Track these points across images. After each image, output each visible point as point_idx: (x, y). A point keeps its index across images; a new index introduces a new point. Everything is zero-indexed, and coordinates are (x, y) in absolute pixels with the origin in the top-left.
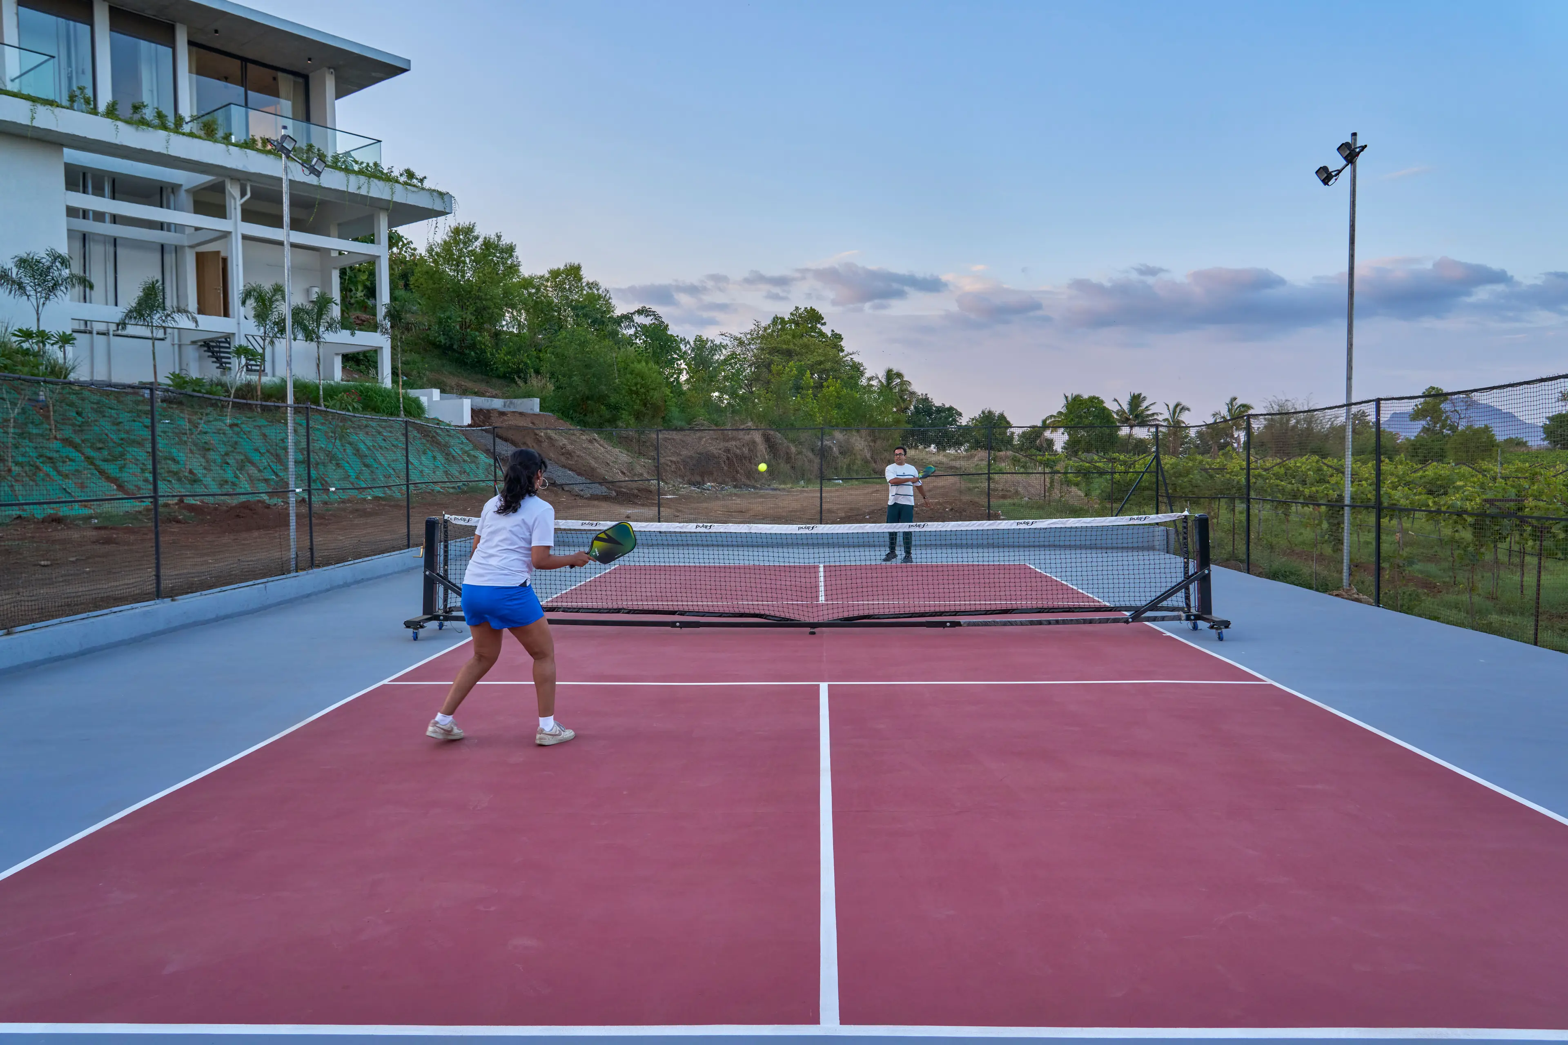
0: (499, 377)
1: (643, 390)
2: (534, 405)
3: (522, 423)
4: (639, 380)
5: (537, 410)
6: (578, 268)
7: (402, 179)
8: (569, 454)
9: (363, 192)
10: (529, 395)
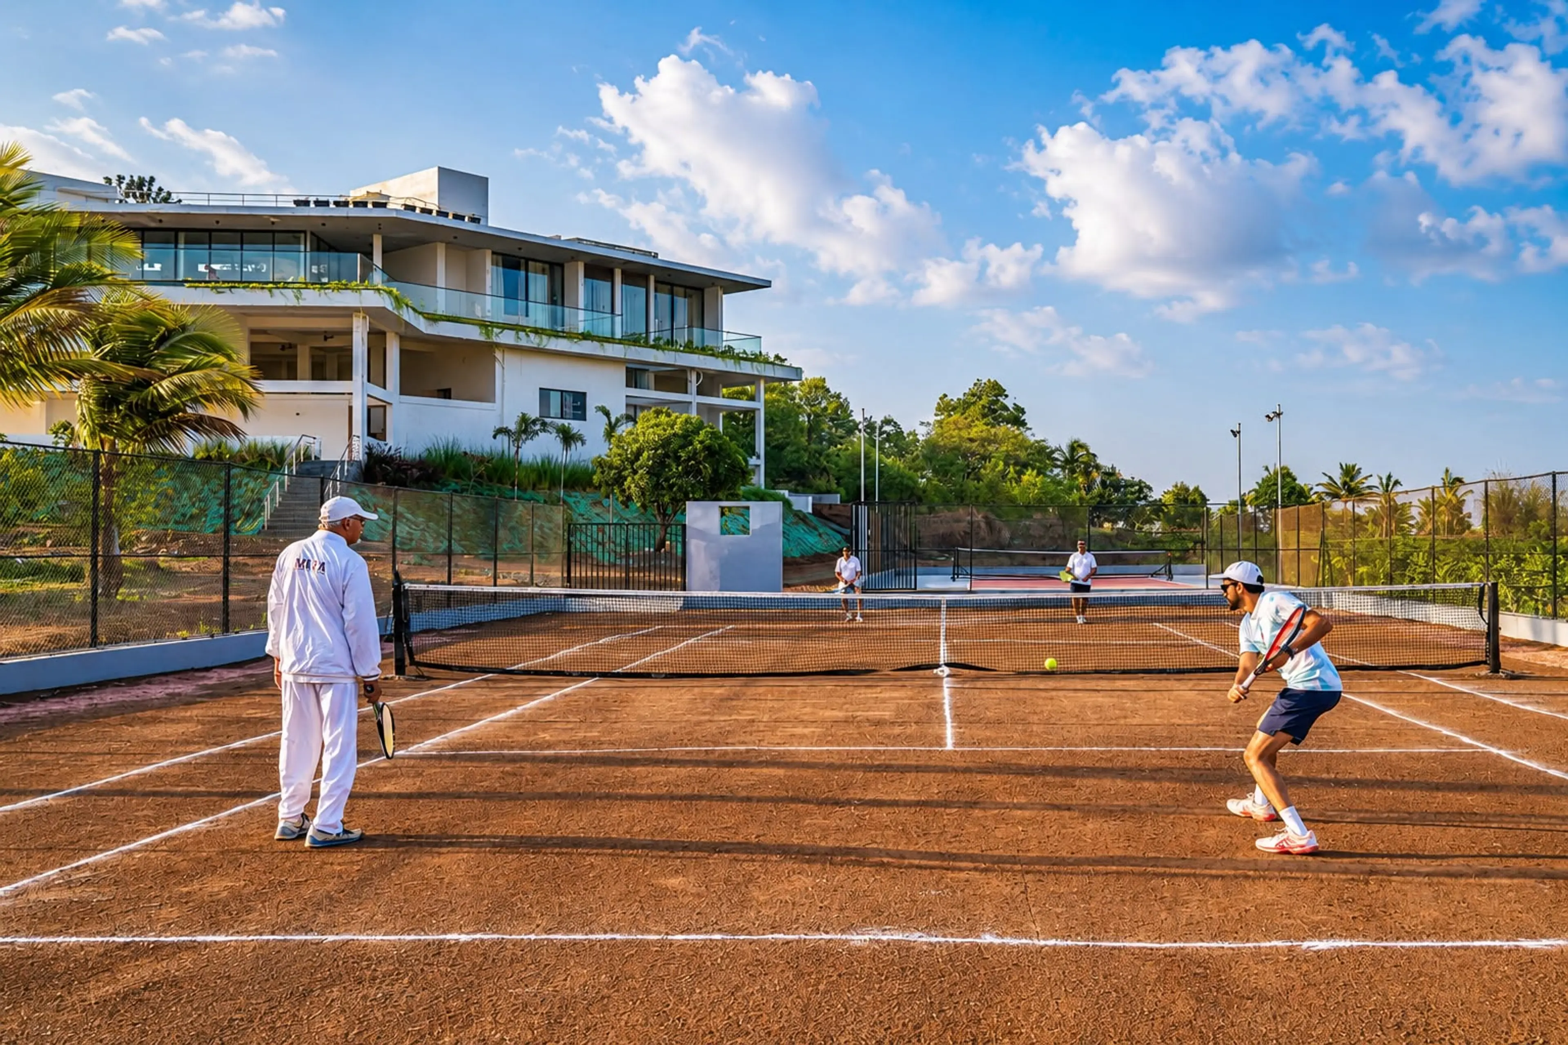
2: (837, 499)
5: (839, 501)
10: (830, 492)
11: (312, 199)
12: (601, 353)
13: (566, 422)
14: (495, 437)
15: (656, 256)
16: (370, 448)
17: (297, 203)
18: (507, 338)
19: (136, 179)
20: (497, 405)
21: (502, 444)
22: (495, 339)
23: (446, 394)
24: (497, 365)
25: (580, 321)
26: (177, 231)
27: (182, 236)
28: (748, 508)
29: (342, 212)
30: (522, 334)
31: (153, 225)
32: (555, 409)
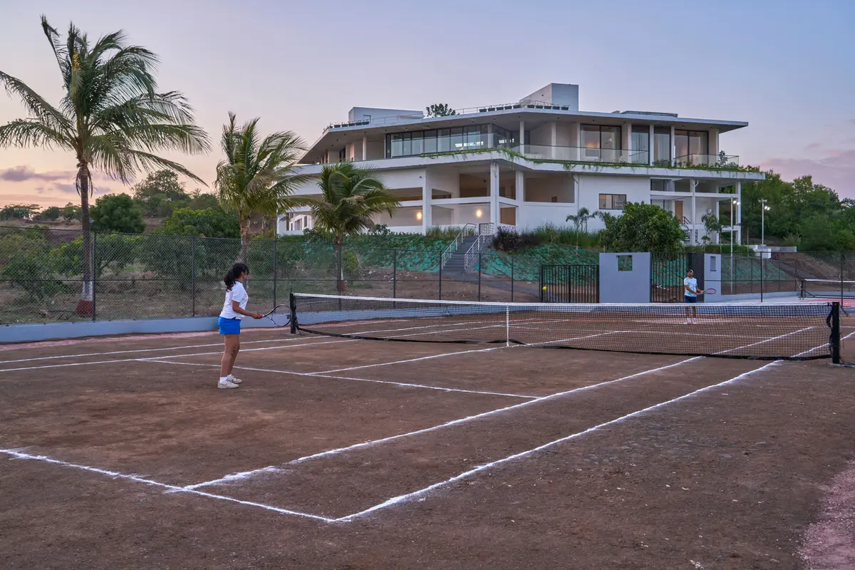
0: (772, 235)
1: (845, 242)
2: (795, 249)
3: (791, 257)
4: (843, 237)
5: (796, 251)
6: (810, 177)
7: (747, 170)
8: (812, 269)
9: (735, 177)
10: (791, 245)
11: (487, 108)
12: (632, 173)
13: (607, 211)
14: (567, 221)
15: (676, 115)
16: (499, 228)
17: (481, 111)
18: (578, 168)
19: (438, 105)
20: (575, 204)
21: (571, 224)
22: (572, 170)
23: (554, 200)
24: (575, 183)
25: (629, 156)
26: (437, 130)
27: (440, 132)
28: (630, 256)
29: (500, 112)
30: (587, 166)
31: (428, 128)
32: (609, 204)
